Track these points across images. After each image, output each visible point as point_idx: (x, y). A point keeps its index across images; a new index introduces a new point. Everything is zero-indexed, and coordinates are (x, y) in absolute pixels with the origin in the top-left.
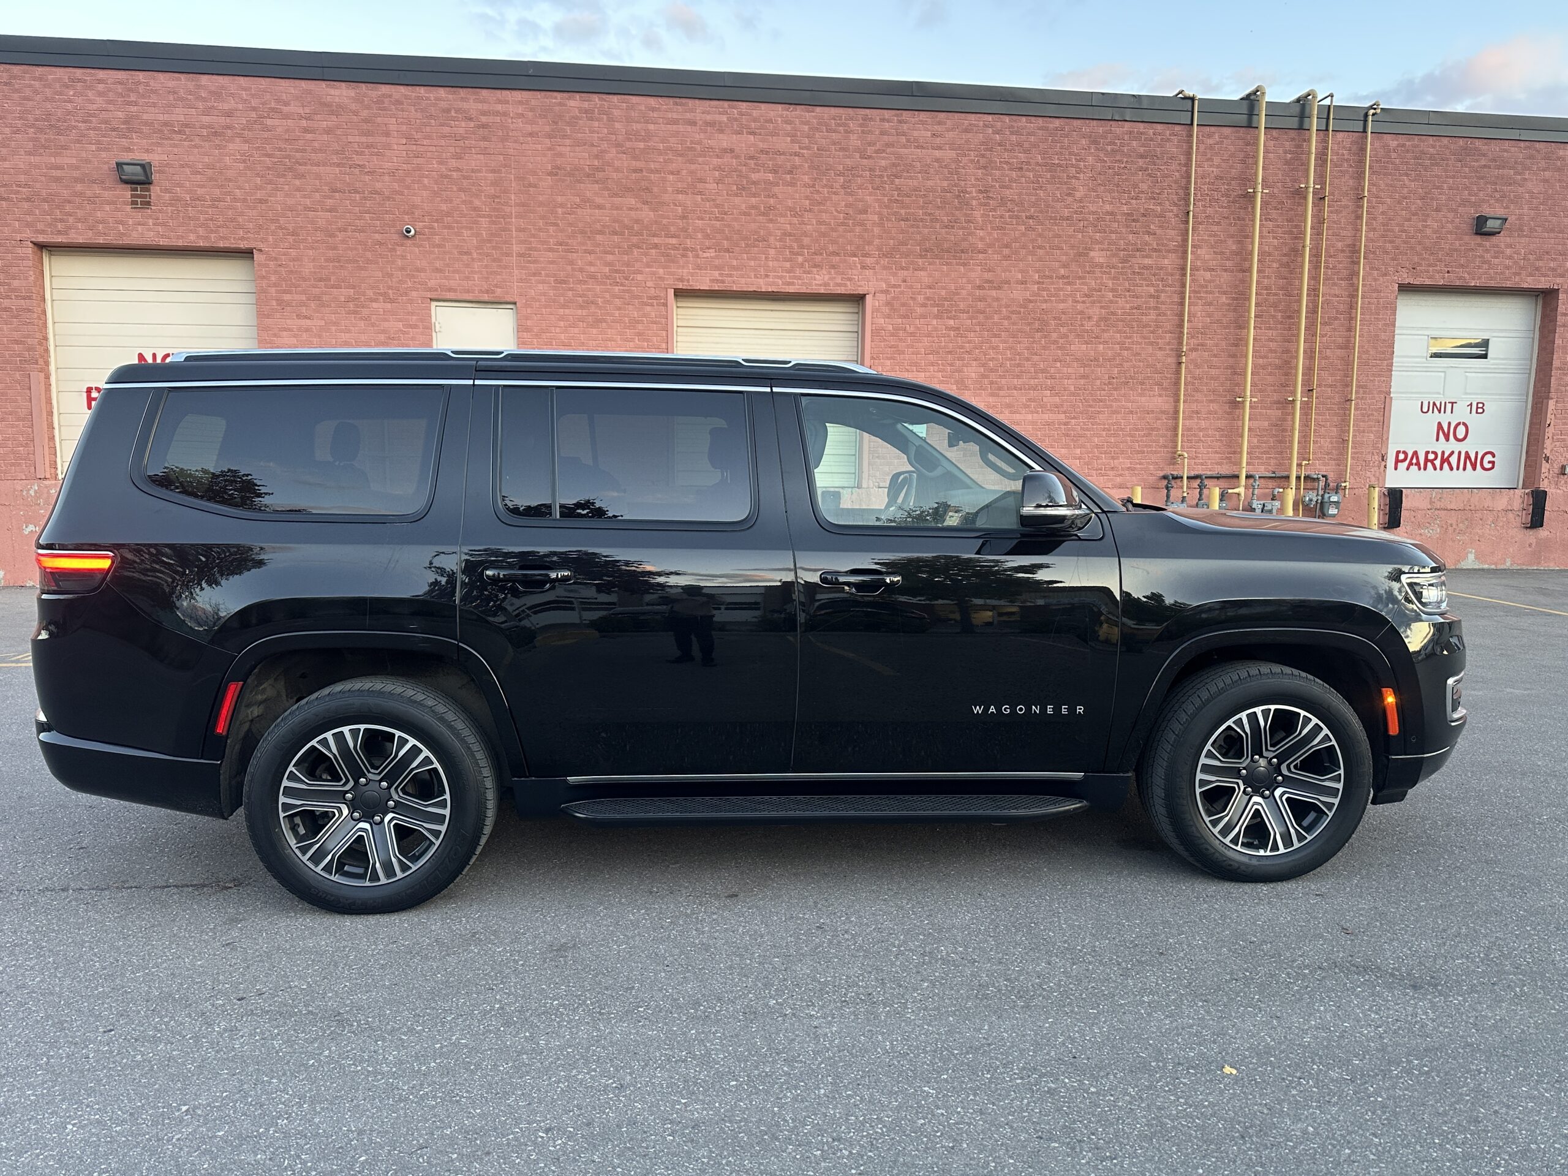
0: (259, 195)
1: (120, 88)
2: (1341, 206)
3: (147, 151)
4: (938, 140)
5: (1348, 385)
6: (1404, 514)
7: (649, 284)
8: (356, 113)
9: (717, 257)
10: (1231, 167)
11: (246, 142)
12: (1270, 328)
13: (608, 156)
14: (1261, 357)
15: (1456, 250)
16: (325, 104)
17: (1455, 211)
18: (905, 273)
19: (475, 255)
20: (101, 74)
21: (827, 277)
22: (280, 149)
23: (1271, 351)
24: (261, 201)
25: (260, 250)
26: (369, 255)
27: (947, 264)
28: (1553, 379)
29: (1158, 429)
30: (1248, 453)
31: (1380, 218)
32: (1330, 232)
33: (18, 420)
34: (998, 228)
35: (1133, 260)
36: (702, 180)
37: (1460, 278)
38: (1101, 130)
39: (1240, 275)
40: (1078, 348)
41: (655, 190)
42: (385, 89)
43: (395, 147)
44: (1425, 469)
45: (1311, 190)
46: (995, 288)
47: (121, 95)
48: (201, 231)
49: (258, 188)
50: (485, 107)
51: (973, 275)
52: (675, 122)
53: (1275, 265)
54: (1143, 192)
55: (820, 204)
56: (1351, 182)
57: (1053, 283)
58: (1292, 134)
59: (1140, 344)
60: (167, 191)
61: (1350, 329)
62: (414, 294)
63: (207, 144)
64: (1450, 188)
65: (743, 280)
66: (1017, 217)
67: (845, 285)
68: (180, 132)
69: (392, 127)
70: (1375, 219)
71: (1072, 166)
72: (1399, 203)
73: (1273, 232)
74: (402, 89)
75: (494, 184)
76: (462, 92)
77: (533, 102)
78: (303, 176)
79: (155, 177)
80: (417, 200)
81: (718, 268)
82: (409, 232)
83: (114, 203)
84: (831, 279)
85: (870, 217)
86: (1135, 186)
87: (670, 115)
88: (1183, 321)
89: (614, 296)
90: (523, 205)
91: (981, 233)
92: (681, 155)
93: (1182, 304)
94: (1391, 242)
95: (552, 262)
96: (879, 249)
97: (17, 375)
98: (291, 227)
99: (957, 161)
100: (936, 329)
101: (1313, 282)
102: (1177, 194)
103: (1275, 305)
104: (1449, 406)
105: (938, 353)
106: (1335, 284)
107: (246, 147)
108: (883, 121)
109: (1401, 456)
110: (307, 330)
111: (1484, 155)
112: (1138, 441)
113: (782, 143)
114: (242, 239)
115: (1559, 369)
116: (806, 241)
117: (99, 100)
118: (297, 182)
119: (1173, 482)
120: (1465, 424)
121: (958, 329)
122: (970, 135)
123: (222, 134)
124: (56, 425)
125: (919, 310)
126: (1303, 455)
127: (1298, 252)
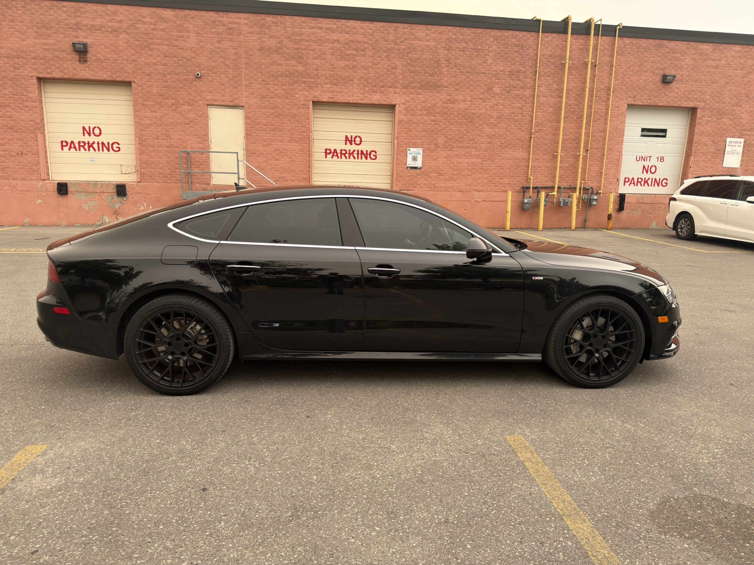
0: (134, 58)
1: (73, 10)
2: (603, 69)
3: (85, 38)
4: (428, 37)
5: (604, 148)
6: (626, 205)
7: (301, 99)
8: (175, 22)
9: (331, 88)
10: (556, 51)
11: (128, 34)
12: (571, 123)
13: (284, 43)
14: (566, 135)
15: (653, 90)
16: (161, 18)
17: (654, 72)
18: (413, 96)
19: (227, 86)
20: (65, 3)
21: (379, 97)
22: (142, 38)
23: (571, 133)
24: (134, 61)
25: (134, 82)
26: (181, 85)
27: (431, 92)
28: (693, 147)
29: (521, 167)
30: (559, 177)
31: (621, 75)
32: (598, 81)
33: (33, 154)
34: (454, 77)
35: (512, 92)
36: (324, 54)
37: (654, 102)
38: (499, 34)
39: (558, 99)
40: (487, 130)
41: (304, 57)
42: (187, 12)
43: (192, 37)
44: (637, 185)
45: (590, 62)
46: (452, 103)
47: (73, 13)
48: (109, 73)
49: (133, 55)
50: (231, 20)
51: (442, 97)
52: (313, 28)
53: (574, 95)
54: (517, 62)
55: (376, 64)
56: (608, 59)
57: (477, 102)
58: (583, 37)
59: (514, 129)
60: (94, 56)
61: (606, 124)
62: (200, 102)
63: (111, 35)
64: (652, 62)
65: (342, 98)
66: (462, 72)
67: (387, 101)
68: (99, 30)
69: (191, 29)
70: (618, 75)
71: (486, 50)
72: (629, 68)
73: (573, 80)
74: (195, 12)
75: (235, 54)
76: (221, 14)
77: (252, 18)
78: (152, 50)
79: (89, 49)
80: (202, 61)
81: (331, 92)
82: (198, 75)
83: (71, 60)
84: (381, 98)
85: (398, 71)
86: (514, 59)
87: (311, 25)
88: (533, 119)
89: (286, 104)
90: (247, 64)
91: (446, 79)
92: (315, 43)
93: (533, 112)
94: (625, 86)
95: (259, 89)
96: (402, 85)
97: (32, 135)
98: (147, 72)
99: (436, 47)
100: (426, 121)
101: (590, 103)
102: (532, 63)
103: (573, 113)
104: (648, 158)
105: (427, 131)
106: (600, 104)
107: (128, 36)
108: (403, 29)
109: (627, 180)
110: (155, 118)
111: (667, 47)
112: (512, 172)
113: (360, 38)
114: (127, 77)
115: (696, 143)
116: (370, 81)
117: (64, 15)
118: (150, 52)
119: (526, 190)
120: (655, 166)
121: (435, 121)
122: (442, 35)
123: (117, 31)
124: (48, 157)
125: (419, 112)
126: (583, 179)
127: (584, 90)
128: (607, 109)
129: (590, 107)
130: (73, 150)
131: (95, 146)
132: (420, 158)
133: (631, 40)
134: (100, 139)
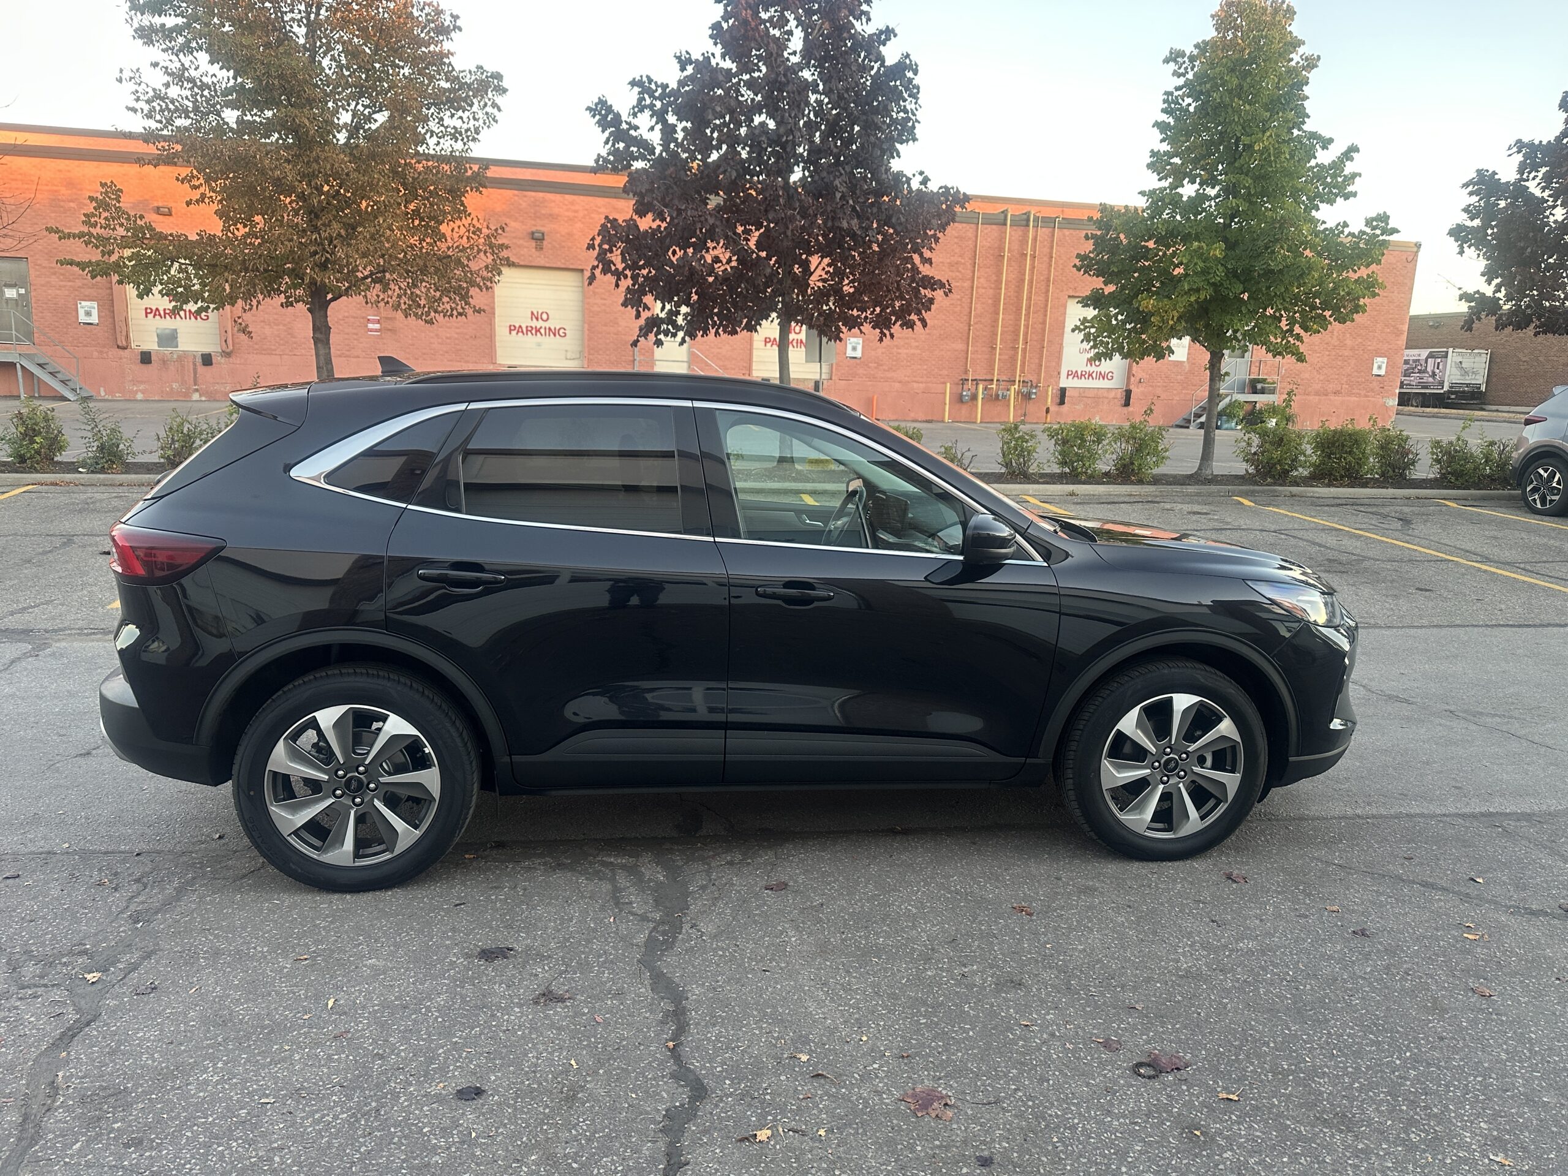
1: (532, 199)
2: (1042, 261)
3: (542, 226)
5: (1044, 340)
6: (1067, 399)
10: (995, 242)
11: (582, 223)
12: (1010, 315)
14: (1005, 328)
20: (526, 193)
23: (1009, 325)
29: (960, 358)
30: (998, 370)
31: (1061, 266)
32: (1038, 271)
39: (997, 291)
44: (1080, 379)
45: (1029, 254)
47: (532, 201)
48: (563, 261)
53: (1012, 286)
56: (1047, 250)
58: (1022, 228)
59: (953, 320)
60: (550, 243)
61: (1046, 315)
63: (566, 224)
68: (557, 219)
70: (1058, 266)
72: (1069, 259)
73: (1012, 272)
79: (545, 237)
83: (529, 248)
86: (953, 250)
88: (971, 311)
93: (971, 303)
94: (1065, 277)
101: (1029, 294)
102: (971, 255)
103: (1011, 304)
106: (1039, 296)
107: (582, 226)
109: (1069, 373)
112: (950, 363)
114: (580, 265)
119: (965, 382)
123: (573, 220)
124: (497, 341)
126: (1022, 371)
127: (1023, 280)
128: (1047, 301)
129: (1029, 299)
130: (520, 334)
131: (542, 331)
132: (859, 348)
133: (1071, 231)
134: (547, 325)
